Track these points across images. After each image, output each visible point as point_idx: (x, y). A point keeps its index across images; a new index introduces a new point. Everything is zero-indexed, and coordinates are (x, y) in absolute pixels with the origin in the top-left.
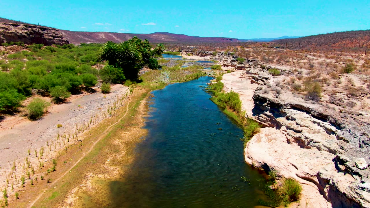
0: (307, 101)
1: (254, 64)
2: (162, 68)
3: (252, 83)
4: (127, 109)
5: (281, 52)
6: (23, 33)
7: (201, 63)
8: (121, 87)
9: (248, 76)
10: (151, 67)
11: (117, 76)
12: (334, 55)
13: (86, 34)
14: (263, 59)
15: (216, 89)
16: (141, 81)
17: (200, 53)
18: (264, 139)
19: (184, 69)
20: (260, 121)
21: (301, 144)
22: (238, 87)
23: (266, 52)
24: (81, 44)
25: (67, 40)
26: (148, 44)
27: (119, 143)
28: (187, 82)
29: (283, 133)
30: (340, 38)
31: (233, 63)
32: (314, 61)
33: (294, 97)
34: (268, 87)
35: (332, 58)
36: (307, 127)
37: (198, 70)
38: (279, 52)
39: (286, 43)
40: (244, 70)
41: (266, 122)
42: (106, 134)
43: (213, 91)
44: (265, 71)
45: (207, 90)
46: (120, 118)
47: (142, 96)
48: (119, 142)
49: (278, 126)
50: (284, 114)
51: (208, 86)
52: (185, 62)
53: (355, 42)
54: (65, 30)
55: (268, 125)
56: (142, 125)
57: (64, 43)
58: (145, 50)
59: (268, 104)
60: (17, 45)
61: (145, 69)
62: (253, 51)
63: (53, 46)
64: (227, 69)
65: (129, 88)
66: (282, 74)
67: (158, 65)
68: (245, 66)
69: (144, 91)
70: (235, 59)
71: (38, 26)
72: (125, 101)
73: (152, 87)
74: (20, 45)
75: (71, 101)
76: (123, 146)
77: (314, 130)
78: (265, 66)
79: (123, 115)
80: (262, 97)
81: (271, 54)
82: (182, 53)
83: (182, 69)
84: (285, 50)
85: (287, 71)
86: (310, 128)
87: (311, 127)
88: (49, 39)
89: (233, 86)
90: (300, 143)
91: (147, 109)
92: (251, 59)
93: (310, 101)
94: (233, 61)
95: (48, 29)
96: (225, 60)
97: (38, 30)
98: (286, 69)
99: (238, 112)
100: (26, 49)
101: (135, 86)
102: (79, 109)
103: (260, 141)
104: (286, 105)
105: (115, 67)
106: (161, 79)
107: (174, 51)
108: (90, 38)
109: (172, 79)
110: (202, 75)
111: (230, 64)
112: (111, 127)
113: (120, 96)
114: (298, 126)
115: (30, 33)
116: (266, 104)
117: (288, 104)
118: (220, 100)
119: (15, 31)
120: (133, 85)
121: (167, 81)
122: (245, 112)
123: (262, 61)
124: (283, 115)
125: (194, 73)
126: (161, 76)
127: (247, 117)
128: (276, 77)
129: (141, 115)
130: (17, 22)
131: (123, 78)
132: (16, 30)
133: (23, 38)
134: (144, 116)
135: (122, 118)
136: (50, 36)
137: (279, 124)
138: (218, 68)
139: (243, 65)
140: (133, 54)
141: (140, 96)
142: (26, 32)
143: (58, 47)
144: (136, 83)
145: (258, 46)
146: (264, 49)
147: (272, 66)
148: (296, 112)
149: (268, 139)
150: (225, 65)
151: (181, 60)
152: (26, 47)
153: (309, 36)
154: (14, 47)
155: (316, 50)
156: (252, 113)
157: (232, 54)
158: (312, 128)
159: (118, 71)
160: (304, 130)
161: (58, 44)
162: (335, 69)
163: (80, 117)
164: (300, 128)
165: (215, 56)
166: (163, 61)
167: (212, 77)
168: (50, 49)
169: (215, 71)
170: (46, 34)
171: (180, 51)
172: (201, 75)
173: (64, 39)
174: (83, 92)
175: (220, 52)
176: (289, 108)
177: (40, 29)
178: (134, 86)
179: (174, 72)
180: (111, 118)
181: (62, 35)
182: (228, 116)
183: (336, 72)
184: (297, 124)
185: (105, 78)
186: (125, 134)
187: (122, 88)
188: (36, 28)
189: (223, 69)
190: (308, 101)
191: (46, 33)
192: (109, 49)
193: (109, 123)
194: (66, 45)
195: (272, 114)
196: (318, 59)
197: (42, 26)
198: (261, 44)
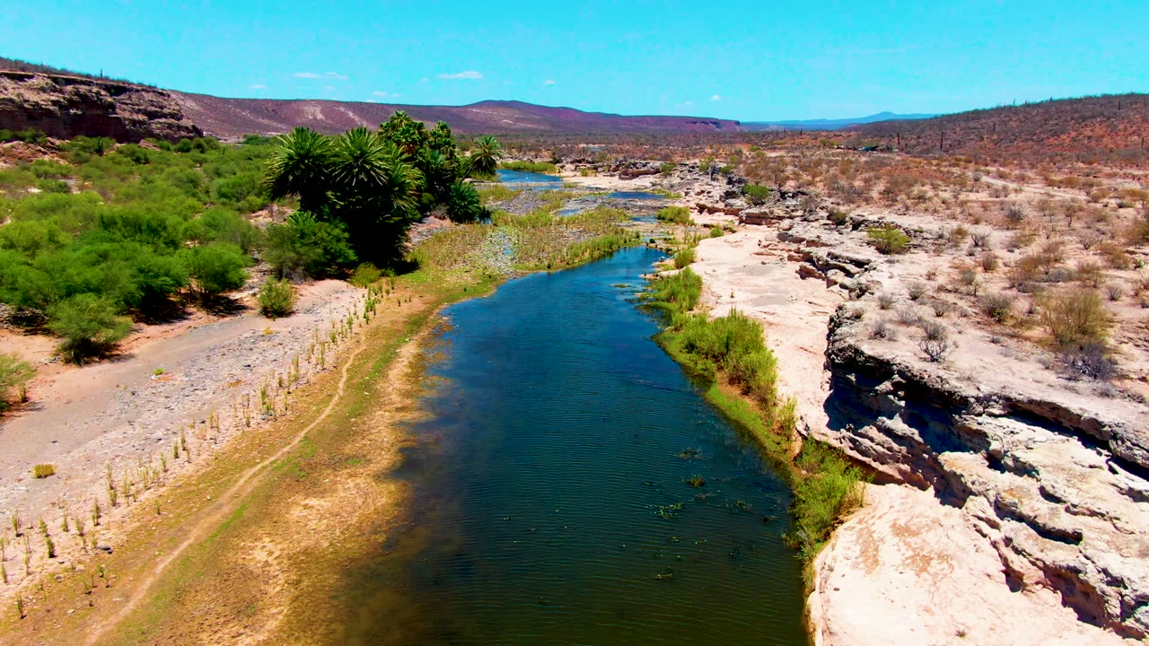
0: (1072, 384)
1: (804, 205)
2: (493, 216)
3: (803, 278)
4: (341, 385)
5: (886, 165)
6: (43, 103)
7: (623, 201)
8: (337, 292)
9: (787, 248)
10: (456, 214)
11: (327, 251)
12: (1069, 176)
13: (264, 107)
14: (834, 189)
15: (675, 299)
16: (413, 266)
17: (620, 168)
18: (892, 551)
19: (565, 220)
20: (863, 453)
21: (1080, 599)
22: (753, 292)
23: (836, 163)
24: (245, 136)
25: (194, 127)
26: (448, 136)
27: (270, 559)
28: (573, 268)
29: (979, 531)
30: (1072, 119)
31: (731, 201)
32: (1012, 197)
33: (1006, 356)
34: (883, 308)
35: (1069, 183)
36: (1103, 515)
37: (613, 223)
38: (882, 164)
39: (895, 135)
40: (769, 224)
41: (888, 463)
42: (226, 509)
43: (665, 304)
44: (848, 233)
45: (644, 299)
46: (303, 426)
47: (409, 327)
48: (271, 553)
49: (953, 492)
50: (976, 441)
51: (648, 286)
52: (569, 197)
53: (1126, 129)
54: (198, 95)
55: (900, 477)
56: (385, 460)
57: (183, 133)
58: (436, 159)
59: (897, 386)
60: (22, 142)
61: (435, 222)
62: (792, 161)
63: (147, 146)
64: (709, 223)
65: (366, 295)
66: (915, 246)
67: (481, 206)
68: (772, 213)
69: (417, 305)
70: (735, 189)
71: (97, 79)
72: (341, 347)
73: (448, 290)
74: (32, 143)
75: (135, 351)
76: (282, 578)
77: (1138, 536)
78: (845, 216)
79: (319, 412)
80: (870, 357)
81: (857, 171)
82: (562, 167)
83: (560, 223)
84: (900, 158)
85: (929, 236)
86: (1119, 524)
87: (1123, 519)
88: (134, 122)
89: (736, 288)
90: (1072, 592)
91: (417, 381)
92: (792, 190)
93: (1085, 384)
94: (729, 195)
95: (131, 90)
96: (703, 192)
97: (98, 93)
98: (925, 227)
99: (765, 401)
100: (52, 155)
101: (390, 288)
102: (154, 384)
103: (876, 562)
104: (985, 401)
105: (320, 218)
106: (484, 259)
107: (537, 161)
108: (275, 120)
109: (522, 256)
110: (625, 242)
111: (721, 205)
112: (255, 475)
113: (325, 326)
114: (1053, 505)
115: (70, 101)
116: (886, 386)
117: (994, 398)
118: (691, 347)
119: (18, 95)
120: (384, 280)
121: (503, 265)
122: (791, 408)
123: (830, 197)
124: (971, 441)
125: (600, 238)
126: (485, 245)
127: (804, 433)
128: (896, 257)
129: (387, 414)
130: (25, 67)
131: (346, 258)
132: (22, 91)
133: (46, 120)
134: (399, 416)
135: (312, 426)
136: (139, 111)
137: (953, 481)
138: (679, 218)
139: (764, 209)
140: (382, 173)
141: (399, 326)
142: (53, 98)
143: (162, 147)
144: (392, 275)
145: (807, 143)
146: (827, 155)
147: (869, 213)
148: (1031, 434)
149: (910, 553)
150: (702, 209)
151: (557, 190)
152: (54, 148)
153: (968, 112)
154: (13, 147)
155: (1000, 156)
156: (828, 419)
157: (725, 172)
158: (1129, 527)
159: (329, 234)
160: (1093, 535)
161: (166, 137)
162: (1101, 226)
163: (145, 426)
164: (1065, 522)
165: (669, 179)
166: (498, 195)
167: (659, 250)
168: (133, 153)
169: (667, 228)
170: (126, 107)
171: (554, 159)
172: (622, 241)
173: (184, 122)
174: (191, 314)
175: (686, 165)
176: (996, 411)
177: (104, 89)
178: (385, 287)
179: (532, 231)
180: (267, 427)
181: (177, 108)
182: (726, 417)
183: (1113, 237)
184: (1048, 496)
185: (280, 258)
186: (306, 507)
187: (339, 295)
188: (89, 85)
189: (695, 222)
190: (1076, 379)
191: (126, 104)
192: (299, 155)
193: (255, 453)
194: (189, 139)
195: (915, 431)
196: (1021, 190)
197: (113, 81)
198: (816, 139)
